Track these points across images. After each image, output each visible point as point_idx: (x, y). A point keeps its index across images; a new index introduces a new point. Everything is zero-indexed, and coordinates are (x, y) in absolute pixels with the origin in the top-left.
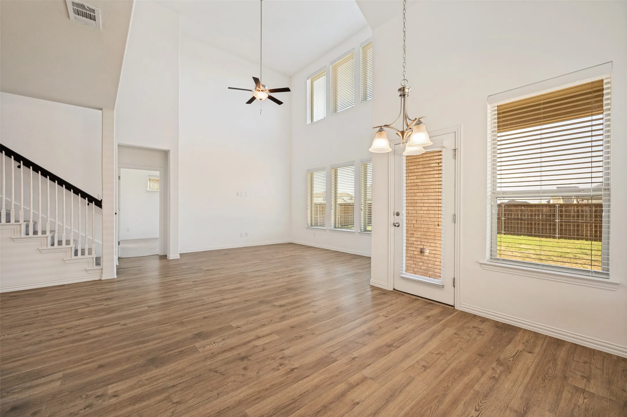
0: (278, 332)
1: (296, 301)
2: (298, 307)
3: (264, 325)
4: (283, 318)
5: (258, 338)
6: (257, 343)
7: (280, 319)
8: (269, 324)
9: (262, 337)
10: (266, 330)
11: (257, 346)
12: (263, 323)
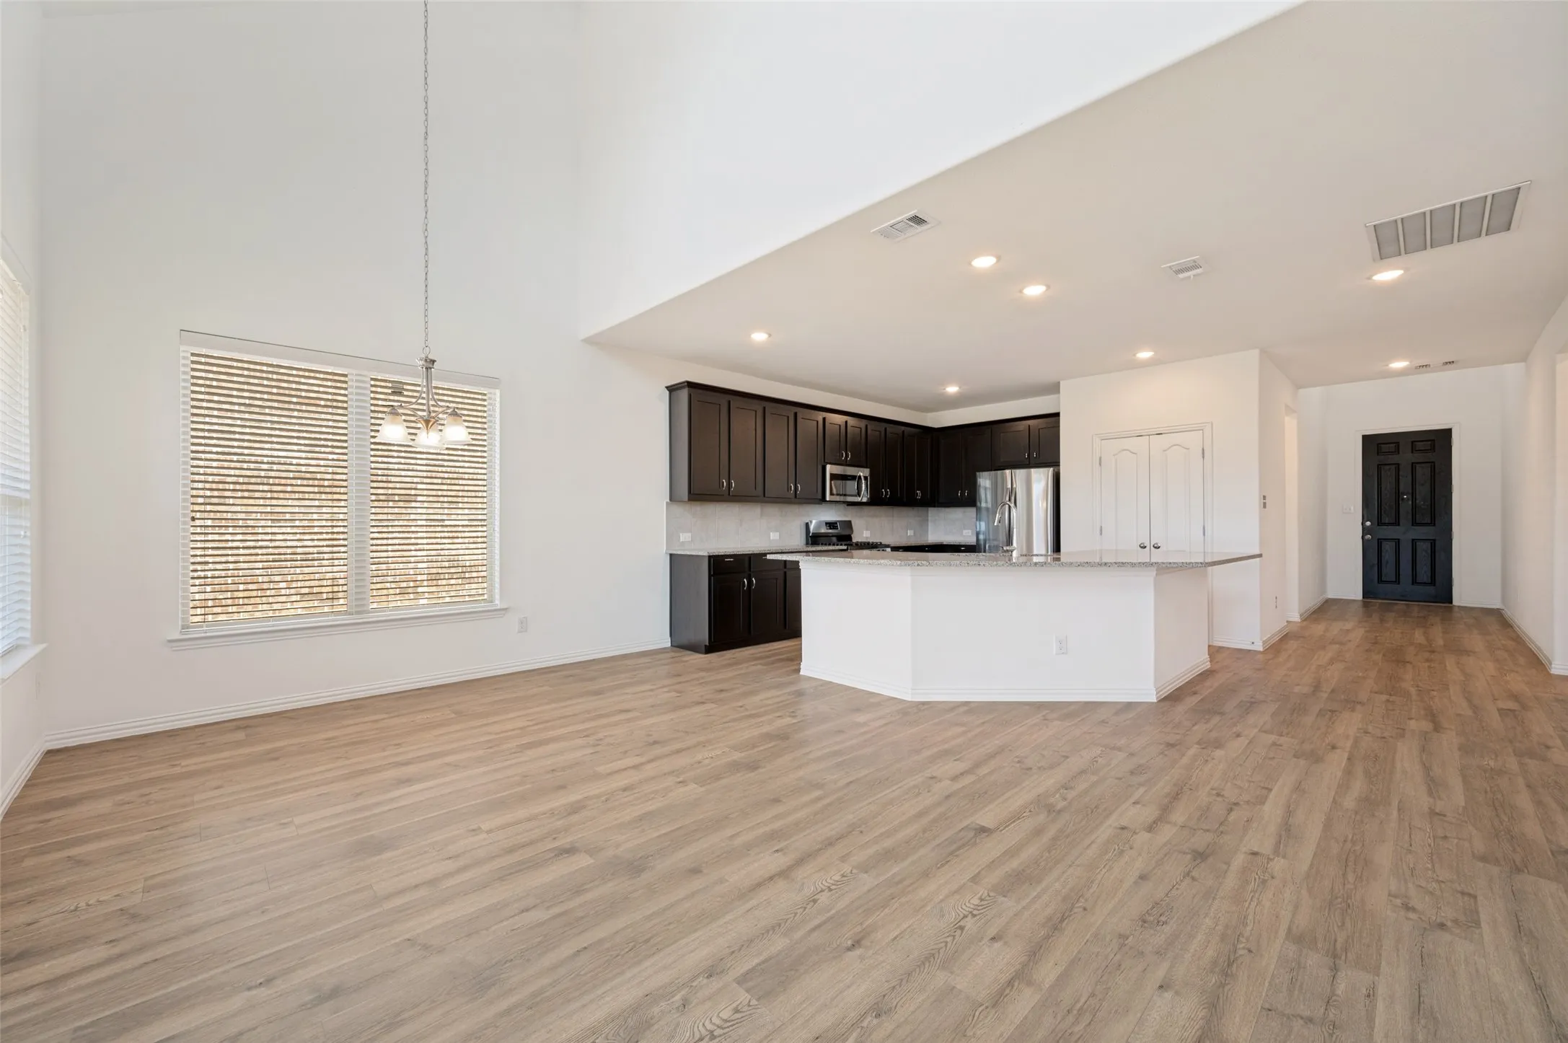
0: (597, 777)
1: (501, 879)
2: (511, 850)
3: (625, 790)
4: (575, 808)
5: (635, 767)
6: (638, 760)
7: (584, 807)
8: (615, 792)
9: (629, 768)
10: (621, 781)
11: (637, 755)
12: (626, 793)
